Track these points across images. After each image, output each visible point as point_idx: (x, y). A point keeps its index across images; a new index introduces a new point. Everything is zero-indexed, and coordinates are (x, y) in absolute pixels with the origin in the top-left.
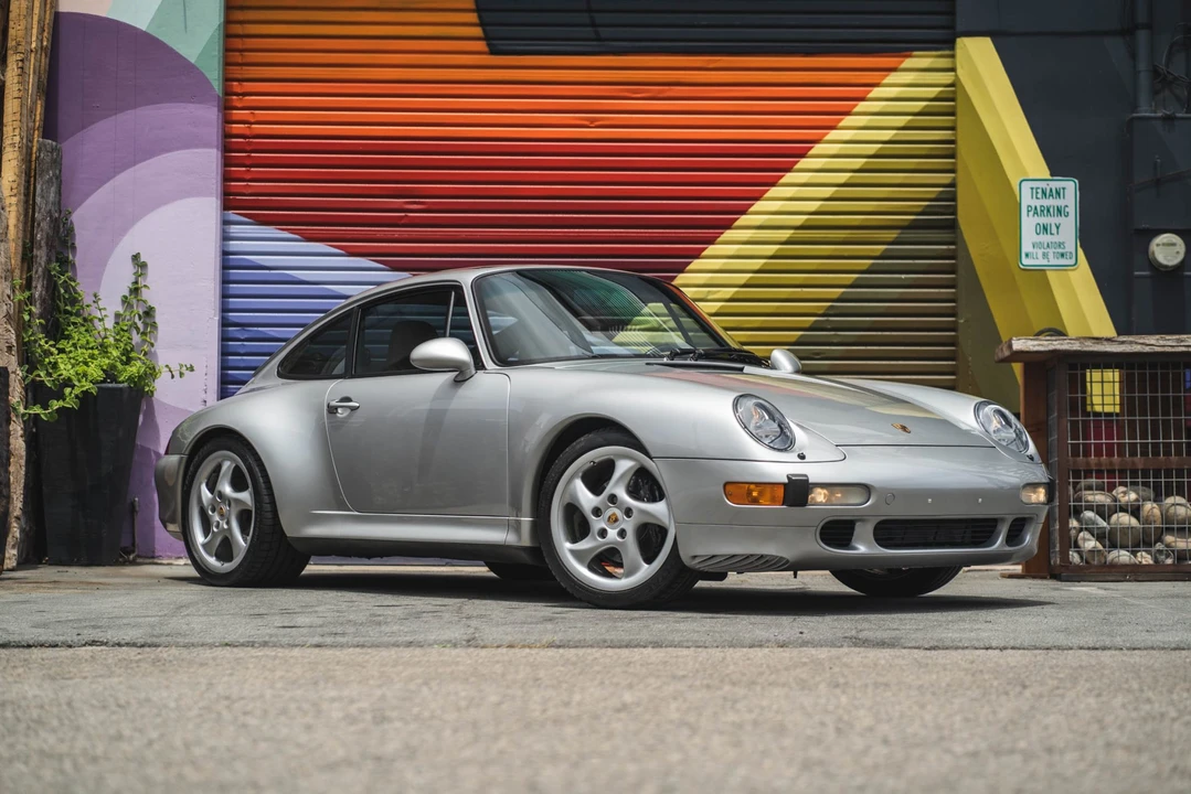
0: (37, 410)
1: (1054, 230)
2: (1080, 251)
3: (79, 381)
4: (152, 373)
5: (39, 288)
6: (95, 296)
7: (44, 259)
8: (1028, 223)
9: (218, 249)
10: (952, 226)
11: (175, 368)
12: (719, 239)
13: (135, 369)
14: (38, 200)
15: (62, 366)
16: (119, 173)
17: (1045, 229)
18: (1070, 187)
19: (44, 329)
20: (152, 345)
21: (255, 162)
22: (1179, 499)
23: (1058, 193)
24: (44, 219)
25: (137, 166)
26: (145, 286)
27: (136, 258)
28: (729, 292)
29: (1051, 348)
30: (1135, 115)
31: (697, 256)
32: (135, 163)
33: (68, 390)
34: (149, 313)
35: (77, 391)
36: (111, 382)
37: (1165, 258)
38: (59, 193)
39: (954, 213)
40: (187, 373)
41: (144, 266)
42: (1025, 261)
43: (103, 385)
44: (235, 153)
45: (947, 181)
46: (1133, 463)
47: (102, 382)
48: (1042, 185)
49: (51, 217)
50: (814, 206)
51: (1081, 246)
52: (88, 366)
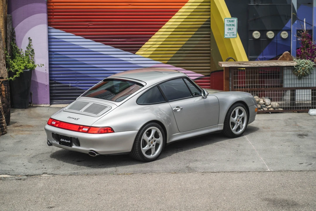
0: (11, 78)
1: (232, 29)
2: (238, 34)
3: (19, 70)
4: (35, 66)
5: (9, 48)
6: (21, 49)
7: (10, 41)
8: (226, 28)
9: (47, 35)
10: (210, 27)
11: (40, 65)
12: (158, 31)
13: (31, 65)
14: (8, 28)
15: (15, 66)
16: (25, 19)
17: (230, 29)
18: (236, 20)
19: (10, 58)
20: (34, 58)
21: (55, 18)
22: (257, 97)
23: (233, 21)
24: (9, 33)
25: (28, 18)
26: (32, 45)
27: (29, 38)
28: (161, 43)
29: (230, 66)
30: (250, 4)
31: (154, 35)
32: (28, 17)
33: (17, 72)
34: (33, 50)
35: (19, 72)
36: (26, 69)
37: (256, 37)
38: (12, 26)
39: (210, 25)
40: (42, 66)
41: (31, 40)
42: (226, 36)
43: (25, 70)
44: (50, 13)
45: (208, 18)
46: (247, 90)
47: (24, 70)
48: (230, 19)
49: (11, 32)
50: (179, 23)
51: (238, 33)
52: (21, 66)
